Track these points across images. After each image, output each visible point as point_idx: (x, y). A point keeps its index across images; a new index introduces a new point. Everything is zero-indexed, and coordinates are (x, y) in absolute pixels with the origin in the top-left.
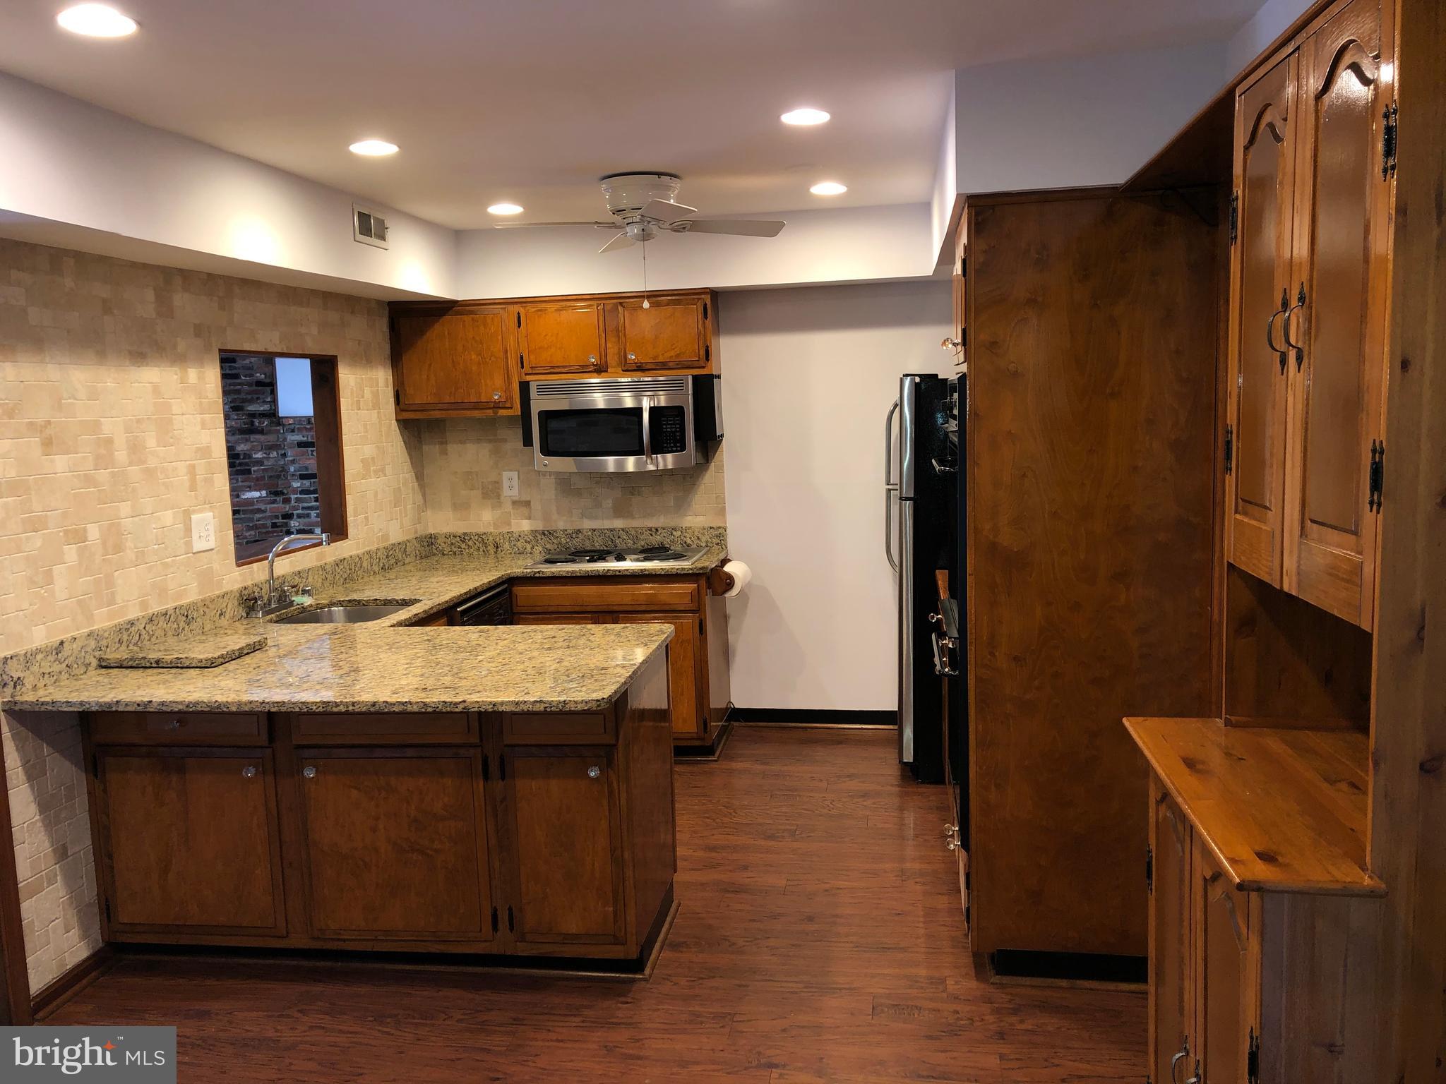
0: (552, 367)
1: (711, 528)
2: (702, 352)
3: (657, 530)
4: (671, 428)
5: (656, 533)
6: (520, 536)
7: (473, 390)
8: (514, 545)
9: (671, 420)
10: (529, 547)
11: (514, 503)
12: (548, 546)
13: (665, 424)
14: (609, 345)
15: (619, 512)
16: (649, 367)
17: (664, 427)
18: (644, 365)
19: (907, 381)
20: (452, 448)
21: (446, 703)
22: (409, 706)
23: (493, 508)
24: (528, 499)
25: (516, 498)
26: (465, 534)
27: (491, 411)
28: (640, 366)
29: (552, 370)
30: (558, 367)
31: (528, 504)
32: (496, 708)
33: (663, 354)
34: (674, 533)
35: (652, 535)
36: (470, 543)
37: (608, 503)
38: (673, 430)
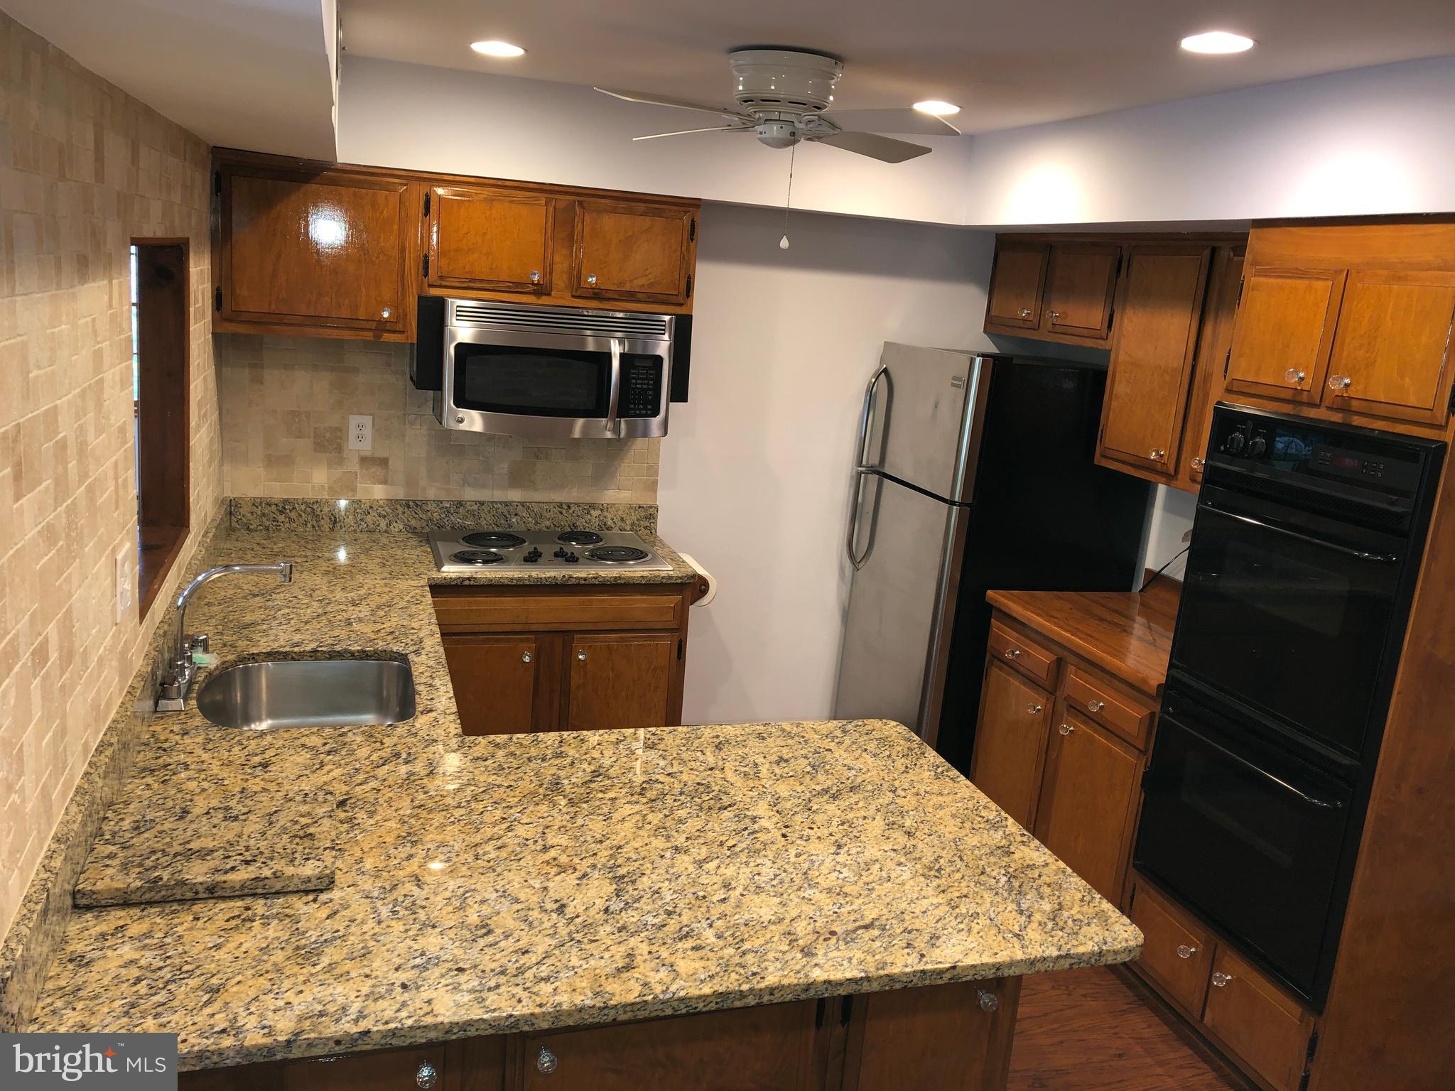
0: (472, 280)
1: (640, 507)
2: (683, 285)
3: (569, 507)
4: (642, 384)
5: (567, 511)
6: (371, 507)
7: (347, 301)
8: (362, 520)
9: (642, 374)
10: (383, 523)
11: (364, 460)
12: (413, 523)
13: (634, 378)
14: (557, 258)
15: (515, 479)
16: (609, 295)
17: (634, 381)
18: (604, 292)
19: (978, 360)
20: (272, 376)
21: (925, 973)
22: (865, 984)
23: (330, 465)
24: (386, 455)
25: (368, 454)
26: (286, 501)
27: (371, 334)
28: (598, 293)
29: (472, 285)
30: (481, 281)
31: (384, 462)
32: (1000, 973)
33: (631, 281)
34: (592, 512)
35: (561, 513)
36: (293, 515)
37: (503, 467)
38: (645, 387)
